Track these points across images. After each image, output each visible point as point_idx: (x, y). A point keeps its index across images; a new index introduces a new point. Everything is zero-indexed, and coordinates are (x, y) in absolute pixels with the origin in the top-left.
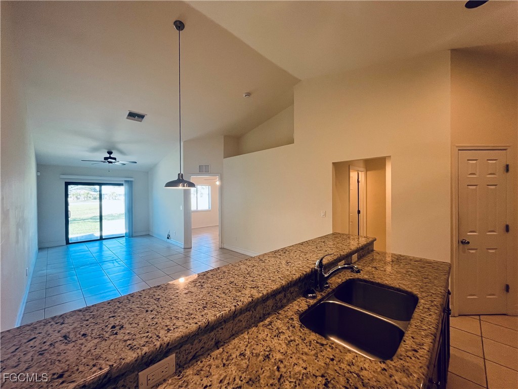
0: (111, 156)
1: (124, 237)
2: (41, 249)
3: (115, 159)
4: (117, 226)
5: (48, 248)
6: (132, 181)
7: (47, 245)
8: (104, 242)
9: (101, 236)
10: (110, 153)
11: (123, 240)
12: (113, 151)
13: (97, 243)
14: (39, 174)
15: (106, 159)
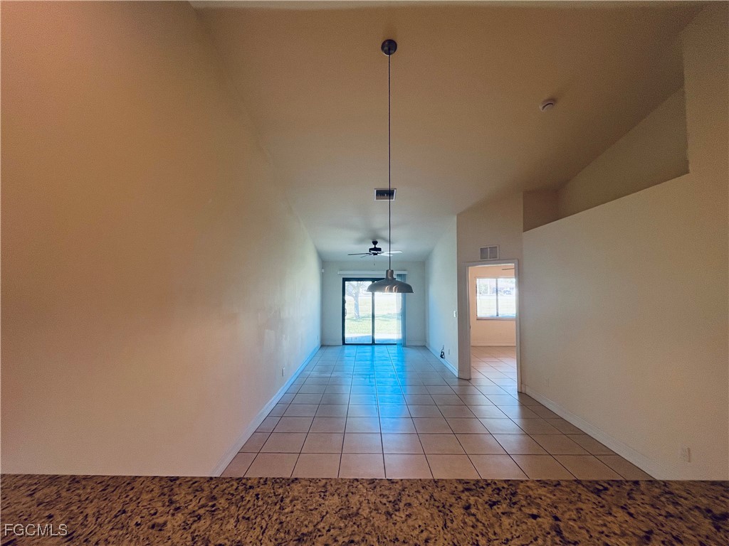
0: (377, 246)
1: (395, 344)
2: (322, 346)
3: (380, 249)
4: (390, 330)
5: (328, 346)
6: (405, 275)
7: (328, 344)
8: (376, 348)
9: (373, 340)
10: (375, 243)
11: (393, 350)
12: (378, 240)
13: (369, 348)
14: (323, 270)
15: (371, 249)
